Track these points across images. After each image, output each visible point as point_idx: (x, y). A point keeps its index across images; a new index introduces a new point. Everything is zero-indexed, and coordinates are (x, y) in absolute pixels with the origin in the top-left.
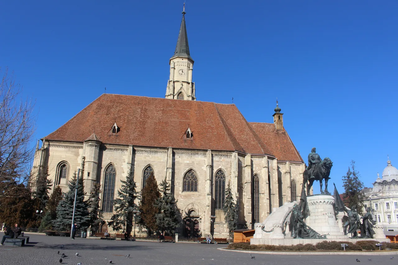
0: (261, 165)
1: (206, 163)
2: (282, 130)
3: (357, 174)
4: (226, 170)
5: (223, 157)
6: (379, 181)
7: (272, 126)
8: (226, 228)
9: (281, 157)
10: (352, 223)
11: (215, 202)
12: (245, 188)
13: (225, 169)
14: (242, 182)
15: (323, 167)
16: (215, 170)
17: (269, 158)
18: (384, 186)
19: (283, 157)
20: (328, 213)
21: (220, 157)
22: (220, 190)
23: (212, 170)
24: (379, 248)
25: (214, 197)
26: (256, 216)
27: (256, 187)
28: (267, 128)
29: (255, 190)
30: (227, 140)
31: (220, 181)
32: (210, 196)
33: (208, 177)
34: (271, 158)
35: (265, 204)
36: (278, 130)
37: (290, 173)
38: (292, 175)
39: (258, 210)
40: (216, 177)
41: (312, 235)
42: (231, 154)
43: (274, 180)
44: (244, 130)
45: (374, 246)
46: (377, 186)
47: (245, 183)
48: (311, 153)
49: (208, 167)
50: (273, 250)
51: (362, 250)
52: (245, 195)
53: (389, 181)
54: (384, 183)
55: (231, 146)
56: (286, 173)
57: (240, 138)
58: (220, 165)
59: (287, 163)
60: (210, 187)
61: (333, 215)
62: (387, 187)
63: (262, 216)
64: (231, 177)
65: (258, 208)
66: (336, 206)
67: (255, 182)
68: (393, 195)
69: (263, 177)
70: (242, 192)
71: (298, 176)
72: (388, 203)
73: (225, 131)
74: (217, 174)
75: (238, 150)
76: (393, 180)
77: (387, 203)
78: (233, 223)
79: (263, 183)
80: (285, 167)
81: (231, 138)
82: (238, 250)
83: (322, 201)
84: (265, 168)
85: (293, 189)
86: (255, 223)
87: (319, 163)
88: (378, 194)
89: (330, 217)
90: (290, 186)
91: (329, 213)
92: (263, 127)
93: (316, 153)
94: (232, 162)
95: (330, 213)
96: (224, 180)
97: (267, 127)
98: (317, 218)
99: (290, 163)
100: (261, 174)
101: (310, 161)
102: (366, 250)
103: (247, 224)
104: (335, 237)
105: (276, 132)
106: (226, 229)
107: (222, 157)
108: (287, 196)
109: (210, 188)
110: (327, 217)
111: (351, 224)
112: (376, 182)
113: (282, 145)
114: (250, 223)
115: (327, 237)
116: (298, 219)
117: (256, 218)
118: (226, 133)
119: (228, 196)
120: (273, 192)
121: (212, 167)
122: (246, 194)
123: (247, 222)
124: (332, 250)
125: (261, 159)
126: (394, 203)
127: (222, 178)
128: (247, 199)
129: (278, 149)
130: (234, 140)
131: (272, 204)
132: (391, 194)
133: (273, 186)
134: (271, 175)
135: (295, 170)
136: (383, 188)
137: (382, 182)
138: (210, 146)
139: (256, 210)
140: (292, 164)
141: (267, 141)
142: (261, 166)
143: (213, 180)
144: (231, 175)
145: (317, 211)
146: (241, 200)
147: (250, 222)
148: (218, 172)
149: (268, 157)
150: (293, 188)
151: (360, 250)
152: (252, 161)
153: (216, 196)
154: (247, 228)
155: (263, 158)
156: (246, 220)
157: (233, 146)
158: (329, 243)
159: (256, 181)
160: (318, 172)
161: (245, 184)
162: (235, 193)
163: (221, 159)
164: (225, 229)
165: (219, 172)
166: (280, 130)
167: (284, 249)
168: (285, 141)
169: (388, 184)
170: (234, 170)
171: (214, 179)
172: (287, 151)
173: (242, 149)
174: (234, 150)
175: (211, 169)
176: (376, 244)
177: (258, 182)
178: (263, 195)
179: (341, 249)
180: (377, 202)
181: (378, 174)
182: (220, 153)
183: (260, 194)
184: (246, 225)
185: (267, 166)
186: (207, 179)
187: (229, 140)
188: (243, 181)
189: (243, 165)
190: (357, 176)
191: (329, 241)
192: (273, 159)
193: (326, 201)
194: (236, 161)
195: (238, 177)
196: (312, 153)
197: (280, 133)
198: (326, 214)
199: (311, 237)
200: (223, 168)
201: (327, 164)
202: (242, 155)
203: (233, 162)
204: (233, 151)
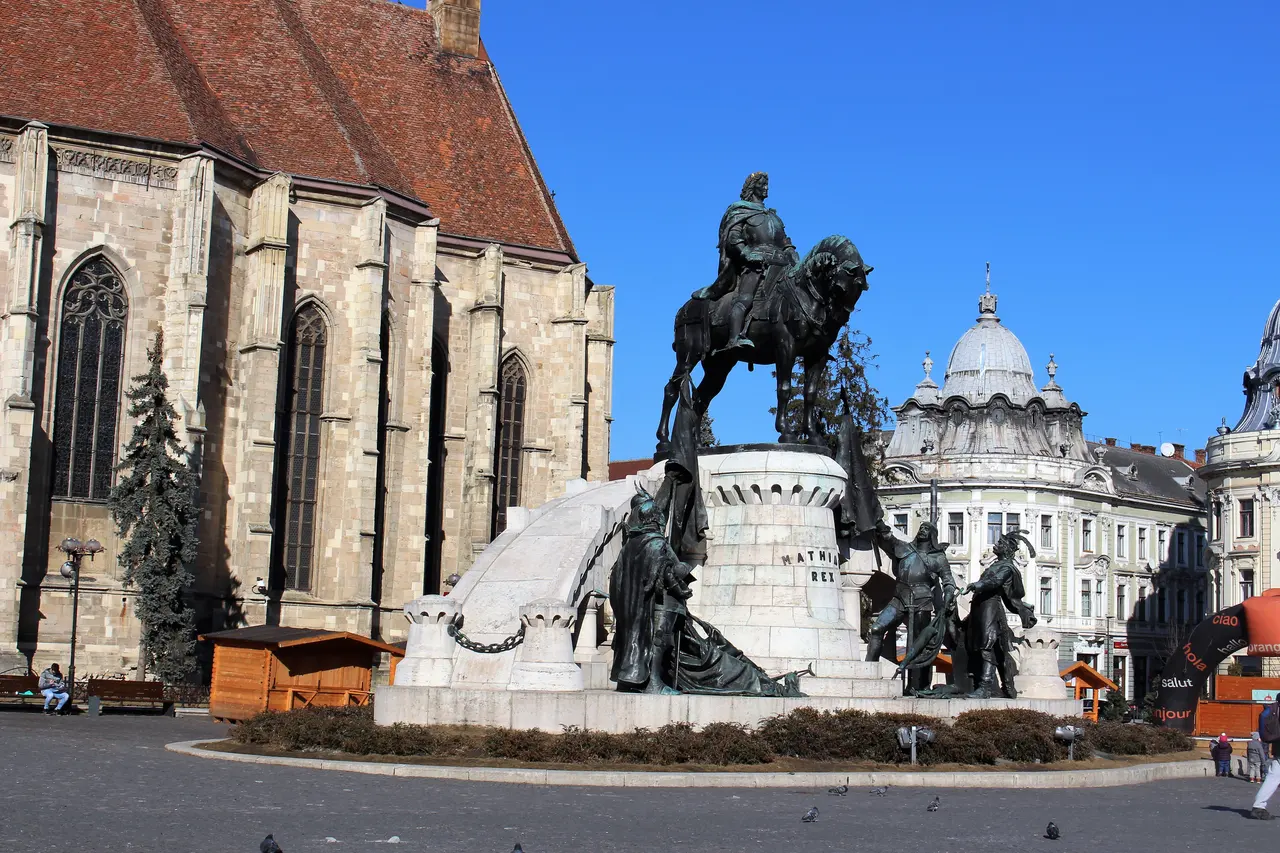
0: (344, 251)
1: (9, 203)
2: (471, 56)
3: (862, 351)
4: (132, 262)
5: (120, 177)
6: (926, 397)
7: (413, 25)
8: (113, 613)
9: (457, 213)
10: (916, 613)
11: (55, 454)
12: (243, 379)
13: (131, 253)
14: (224, 345)
15: (805, 288)
16: (65, 257)
17: (394, 212)
18: (951, 424)
19: (467, 217)
20: (811, 553)
21: (99, 174)
22: (88, 383)
23: (49, 251)
24: (1071, 748)
25: (48, 426)
26: (292, 548)
27: (304, 381)
28: (386, 35)
29: (295, 397)
30: (145, 75)
31: (93, 328)
32: (28, 417)
33: (21, 295)
34: (407, 215)
35: (353, 484)
36: (446, 54)
37: (499, 311)
38: (508, 325)
39: (309, 516)
40: (69, 297)
41: (730, 677)
42: (174, 165)
43: (410, 343)
44: (250, 28)
45: (1047, 736)
46: (916, 423)
47: (242, 352)
48: (742, 203)
49: (22, 229)
50: (539, 760)
51: (998, 759)
52: (235, 422)
53: (975, 400)
54: (955, 410)
55: (175, 115)
56: (478, 314)
57: (225, 73)
58: (99, 228)
59: (492, 251)
60: (27, 358)
61: (832, 564)
62: (965, 431)
63: (328, 553)
64: (162, 307)
65: (310, 505)
66: (847, 515)
67: (299, 348)
68: (986, 475)
69: (351, 324)
70: (223, 403)
71: (543, 334)
72: (960, 515)
73: (138, 16)
74: (77, 284)
75: (213, 145)
76: (1000, 397)
77: (952, 515)
78: (170, 587)
79: (347, 360)
80: (475, 275)
81: (172, 66)
82: (314, 756)
83: (787, 485)
84: (368, 270)
85: (508, 407)
86: (283, 589)
87: (779, 265)
88: (918, 463)
89: (819, 577)
90: (495, 390)
91: (816, 556)
92: (365, 24)
93: (768, 203)
94: (175, 216)
95: (822, 556)
96: (114, 322)
97: (386, 24)
98: (749, 577)
99: (506, 254)
100: (339, 305)
101: (728, 249)
102: (1010, 762)
103: (238, 592)
104: (844, 689)
105: (438, 66)
106: (112, 622)
107: (111, 175)
108: (473, 444)
109: (26, 368)
110: (802, 573)
111: (911, 616)
112: (912, 404)
113: (463, 144)
114: (262, 591)
115: (805, 686)
116: (667, 582)
117: (292, 561)
118: (143, 29)
119: (149, 420)
120: (399, 414)
121: (46, 232)
122: (242, 417)
123: (238, 584)
124: (849, 762)
125: (346, 214)
126: (985, 518)
127: (103, 306)
128: (251, 448)
129: (439, 165)
130: (188, 77)
131: (389, 483)
132: (977, 471)
133: (401, 380)
134: (394, 314)
135: (526, 297)
136: (942, 438)
137: (940, 403)
138: (37, 98)
139: (295, 516)
140: (518, 261)
141: (382, 109)
142: (341, 256)
143: (51, 319)
144: (162, 292)
145: (751, 539)
146: (213, 450)
147: (261, 584)
148: (82, 267)
149: (391, 207)
150: (509, 397)
151: (986, 761)
152: (293, 221)
153: (61, 415)
154: (240, 617)
155: (360, 207)
156: (235, 569)
157: (186, 115)
158: (828, 722)
159: (307, 345)
160: (773, 314)
161: (244, 358)
162: (185, 403)
163: (110, 190)
164: (107, 620)
165: (87, 270)
166: (458, 54)
167: (600, 755)
168: (485, 123)
169: (971, 418)
170: (186, 263)
171: (52, 308)
172: (489, 182)
173: (240, 140)
174: (194, 141)
175: (40, 243)
176: (1059, 731)
177: (320, 349)
178: (345, 431)
179: (896, 756)
180: (907, 506)
181: (928, 361)
182: (105, 154)
183: (324, 425)
184: (233, 601)
185: (380, 259)
186: (13, 307)
187: (158, 74)
188: (231, 337)
189: (239, 241)
190: (859, 362)
191: (826, 712)
192: (414, 219)
193: (808, 485)
194: (199, 209)
195: (206, 308)
196: (749, 204)
197: (458, 71)
198: (800, 558)
199: (725, 686)
200: (114, 246)
201: (836, 277)
202: (235, 176)
203: (182, 213)
204: (189, 150)
